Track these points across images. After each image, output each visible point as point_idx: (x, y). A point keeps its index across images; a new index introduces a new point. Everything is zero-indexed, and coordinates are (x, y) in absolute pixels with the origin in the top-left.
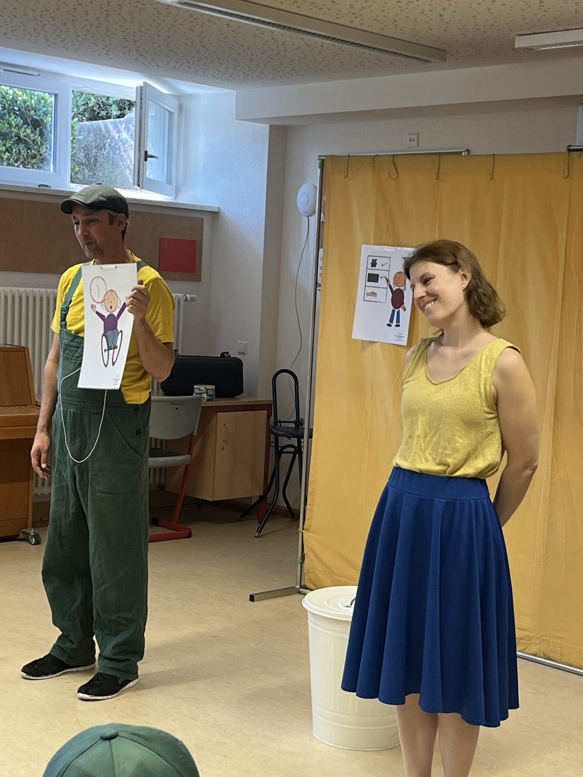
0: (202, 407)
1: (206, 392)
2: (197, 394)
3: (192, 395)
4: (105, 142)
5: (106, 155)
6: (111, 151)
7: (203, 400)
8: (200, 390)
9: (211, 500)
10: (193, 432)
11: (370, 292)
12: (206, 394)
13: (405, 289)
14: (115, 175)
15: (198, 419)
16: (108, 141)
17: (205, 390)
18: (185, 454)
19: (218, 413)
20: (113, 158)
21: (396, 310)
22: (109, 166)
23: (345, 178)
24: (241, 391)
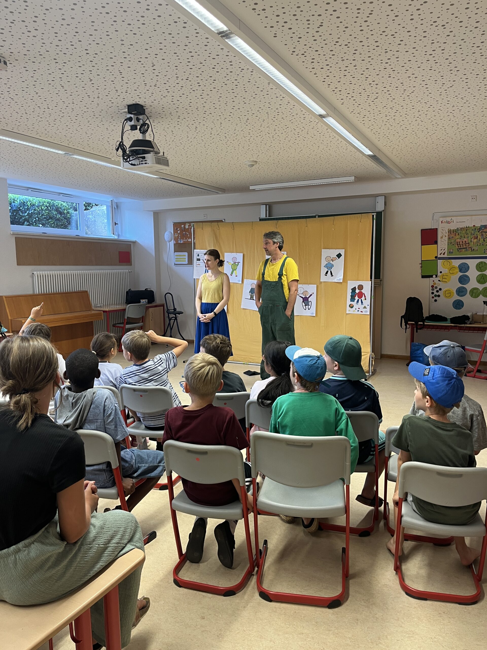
1: (145, 302)
2: (142, 302)
11: (198, 264)
23: (202, 230)
24: (154, 301)
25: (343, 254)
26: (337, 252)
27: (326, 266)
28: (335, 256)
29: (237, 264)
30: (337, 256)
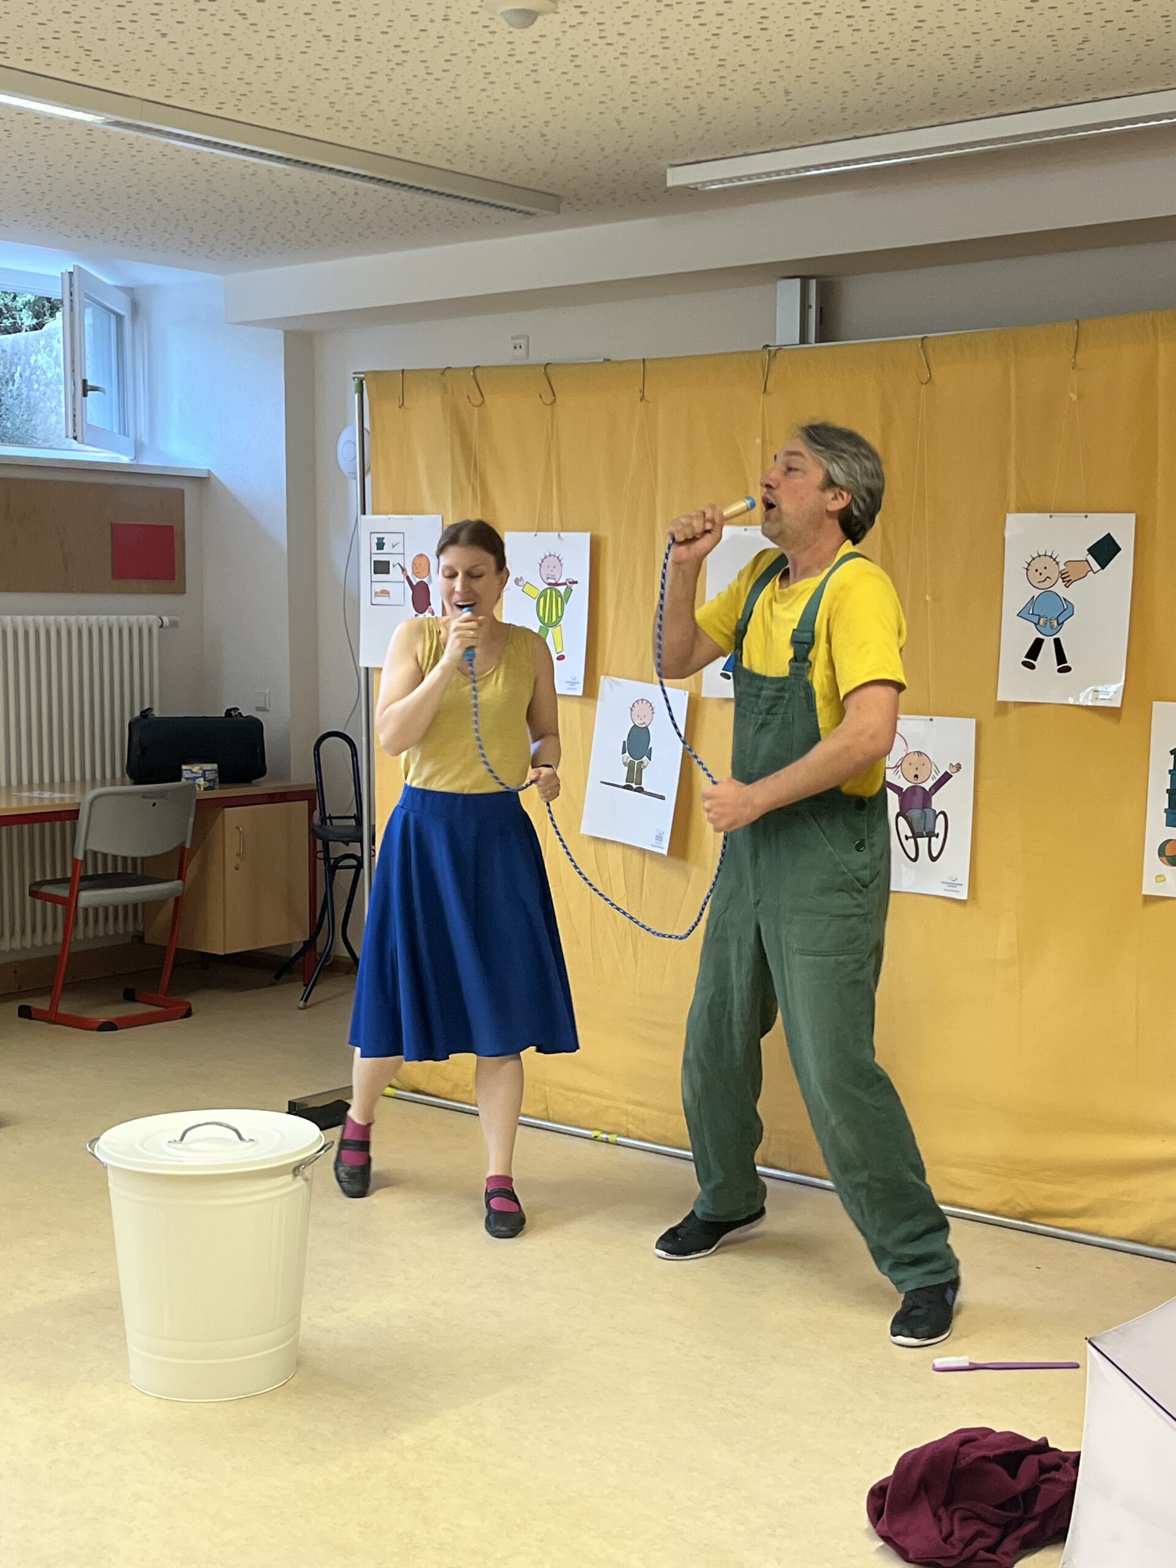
0: (197, 800)
1: (203, 776)
2: (187, 779)
3: (180, 780)
4: (13, 370)
5: (15, 393)
6: (23, 385)
7: (198, 789)
8: (192, 772)
9: (222, 953)
10: (184, 842)
11: (379, 591)
12: (202, 779)
14: (34, 425)
15: (191, 820)
16: (19, 368)
17: (201, 772)
18: (173, 880)
19: (226, 809)
20: (28, 397)
22: (23, 409)
23: (400, 407)
24: (262, 771)
25: (1125, 539)
26: (1095, 528)
27: (1030, 612)
28: (1084, 555)
29: (562, 589)
30: (1091, 551)
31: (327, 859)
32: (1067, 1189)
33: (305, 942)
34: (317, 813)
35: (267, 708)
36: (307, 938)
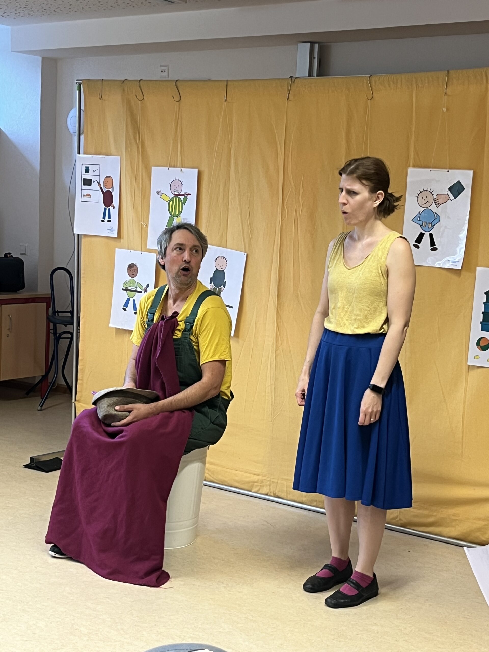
11: (86, 194)
13: (113, 190)
19: (3, 306)
21: (107, 208)
23: (100, 99)
24: (22, 286)
26: (453, 177)
27: (418, 219)
28: (447, 191)
29: (182, 198)
30: (450, 189)
31: (55, 333)
32: (426, 512)
33: (42, 376)
34: (51, 309)
35: (26, 253)
36: (43, 374)
